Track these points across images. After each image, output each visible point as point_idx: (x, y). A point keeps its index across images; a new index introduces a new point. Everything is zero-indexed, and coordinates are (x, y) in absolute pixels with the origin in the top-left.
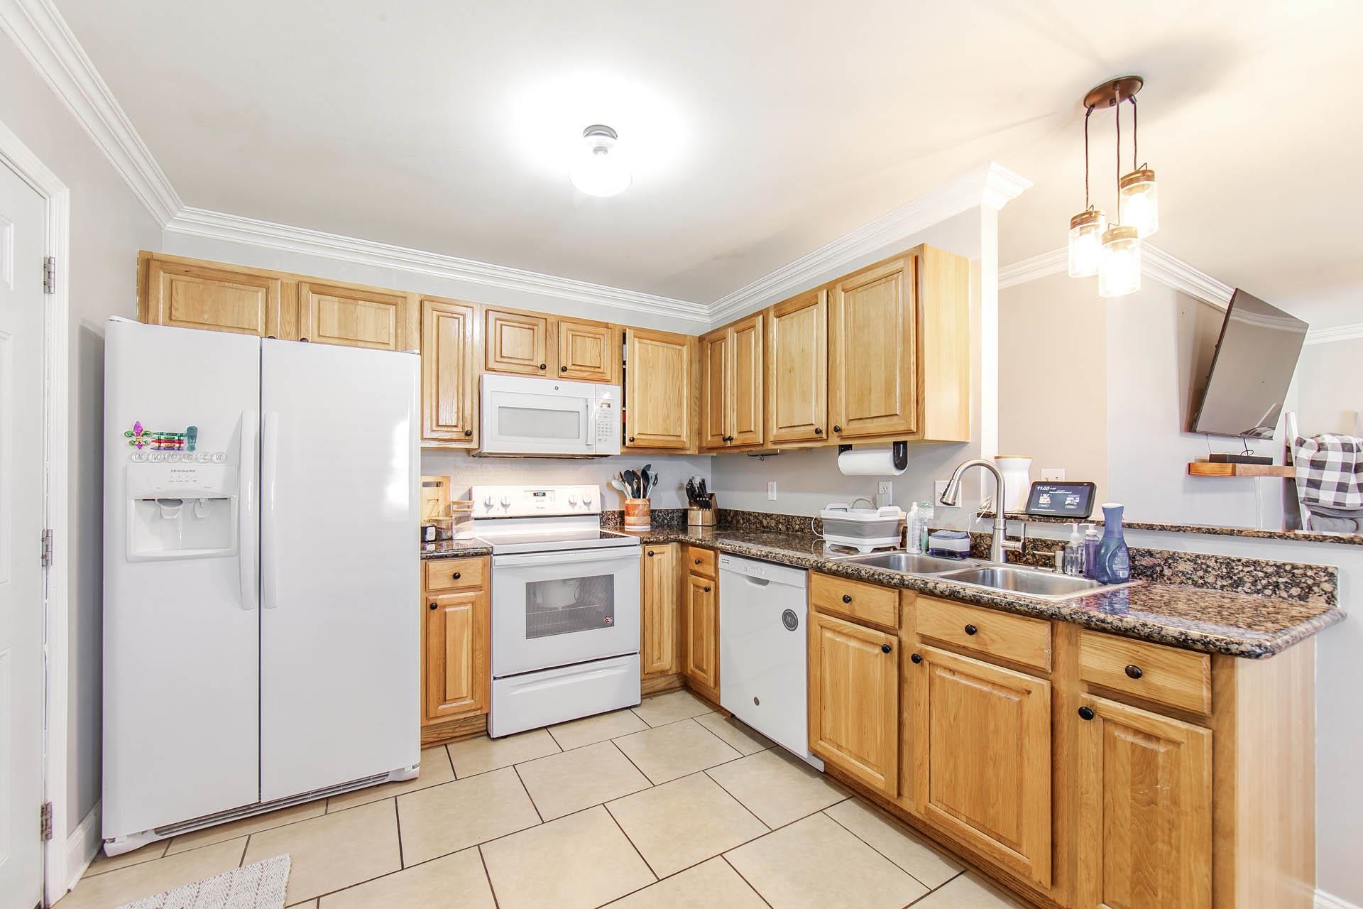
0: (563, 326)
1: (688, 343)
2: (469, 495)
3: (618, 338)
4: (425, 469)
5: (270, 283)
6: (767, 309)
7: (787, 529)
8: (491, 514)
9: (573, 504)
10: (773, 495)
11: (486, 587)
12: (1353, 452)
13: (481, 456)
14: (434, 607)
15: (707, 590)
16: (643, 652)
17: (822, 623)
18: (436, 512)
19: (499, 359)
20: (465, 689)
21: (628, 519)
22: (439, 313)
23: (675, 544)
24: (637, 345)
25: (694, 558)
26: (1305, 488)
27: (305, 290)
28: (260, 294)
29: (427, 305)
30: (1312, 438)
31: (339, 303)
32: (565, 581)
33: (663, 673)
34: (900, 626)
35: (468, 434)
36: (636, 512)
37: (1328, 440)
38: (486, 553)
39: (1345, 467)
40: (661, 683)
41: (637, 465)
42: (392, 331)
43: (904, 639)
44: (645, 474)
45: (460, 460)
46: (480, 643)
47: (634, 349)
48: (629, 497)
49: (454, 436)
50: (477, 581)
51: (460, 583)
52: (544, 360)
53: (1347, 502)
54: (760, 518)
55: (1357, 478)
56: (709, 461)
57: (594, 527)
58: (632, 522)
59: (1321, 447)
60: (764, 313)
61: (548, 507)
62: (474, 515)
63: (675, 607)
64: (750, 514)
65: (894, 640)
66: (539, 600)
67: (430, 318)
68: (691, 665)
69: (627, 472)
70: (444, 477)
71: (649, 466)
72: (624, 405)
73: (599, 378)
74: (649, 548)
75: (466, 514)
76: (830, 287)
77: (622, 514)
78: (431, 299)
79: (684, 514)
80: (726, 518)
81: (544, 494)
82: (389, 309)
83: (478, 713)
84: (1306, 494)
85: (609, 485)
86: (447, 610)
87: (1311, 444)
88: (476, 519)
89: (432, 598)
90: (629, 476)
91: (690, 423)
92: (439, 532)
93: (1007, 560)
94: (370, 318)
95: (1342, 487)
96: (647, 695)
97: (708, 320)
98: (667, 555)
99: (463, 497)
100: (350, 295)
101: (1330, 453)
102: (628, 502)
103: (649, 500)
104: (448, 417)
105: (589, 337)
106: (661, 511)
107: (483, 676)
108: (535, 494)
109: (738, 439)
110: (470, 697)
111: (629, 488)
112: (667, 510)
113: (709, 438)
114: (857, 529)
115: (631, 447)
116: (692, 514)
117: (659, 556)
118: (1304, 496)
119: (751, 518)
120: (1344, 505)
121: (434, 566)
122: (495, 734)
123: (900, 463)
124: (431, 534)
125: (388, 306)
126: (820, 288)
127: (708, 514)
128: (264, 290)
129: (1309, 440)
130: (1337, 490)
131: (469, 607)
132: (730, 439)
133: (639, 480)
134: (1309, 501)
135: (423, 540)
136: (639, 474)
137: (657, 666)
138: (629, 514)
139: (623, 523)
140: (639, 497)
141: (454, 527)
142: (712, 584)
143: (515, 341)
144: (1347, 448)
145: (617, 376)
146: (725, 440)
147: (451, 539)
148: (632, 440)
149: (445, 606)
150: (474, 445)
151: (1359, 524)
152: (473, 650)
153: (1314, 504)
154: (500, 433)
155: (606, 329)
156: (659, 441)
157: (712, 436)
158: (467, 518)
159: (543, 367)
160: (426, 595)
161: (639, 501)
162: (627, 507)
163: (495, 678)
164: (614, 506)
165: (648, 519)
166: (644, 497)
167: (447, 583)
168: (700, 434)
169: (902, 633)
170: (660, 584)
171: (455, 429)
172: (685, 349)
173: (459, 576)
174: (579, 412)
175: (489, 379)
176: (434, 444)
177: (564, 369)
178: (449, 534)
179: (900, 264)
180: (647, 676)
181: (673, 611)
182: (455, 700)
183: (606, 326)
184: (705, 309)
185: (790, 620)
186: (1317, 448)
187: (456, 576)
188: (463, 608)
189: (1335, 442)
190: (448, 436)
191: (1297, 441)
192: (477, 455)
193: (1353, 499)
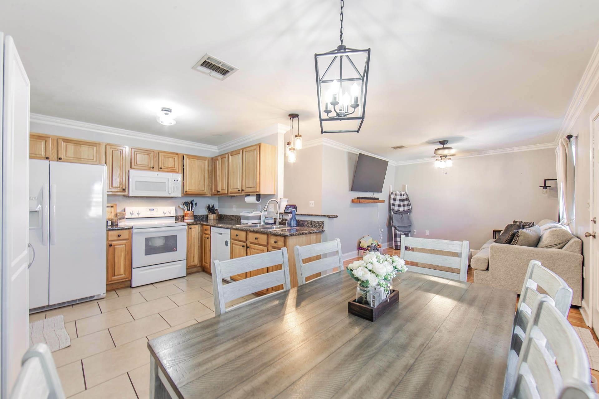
0: (160, 154)
1: (207, 160)
2: (124, 210)
3: (181, 158)
4: (108, 201)
5: (47, 139)
6: (229, 153)
7: (238, 220)
8: (133, 216)
9: (165, 213)
10: (235, 209)
11: (130, 239)
13: (129, 197)
14: (111, 246)
15: (208, 238)
16: (187, 259)
17: (233, 243)
18: (112, 216)
19: (136, 164)
20: (122, 271)
21: (186, 218)
22: (113, 149)
23: (199, 225)
24: (188, 160)
25: (205, 229)
26: (392, 206)
27: (61, 141)
28: (43, 142)
29: (108, 147)
30: (394, 192)
31: (74, 145)
32: (159, 237)
33: (195, 266)
34: (247, 241)
35: (124, 190)
36: (188, 215)
37: (397, 192)
38: (131, 228)
39: (400, 200)
40: (195, 270)
41: (189, 200)
42: (95, 155)
43: (247, 243)
44: (192, 203)
45: (121, 198)
46: (128, 257)
47: (187, 161)
48: (186, 210)
49: (119, 190)
50: (127, 237)
51: (120, 238)
52: (153, 165)
54: (231, 216)
55: (403, 203)
56: (218, 198)
57: (173, 221)
58: (187, 219)
60: (228, 154)
61: (154, 214)
62: (126, 217)
63: (199, 245)
64: (228, 215)
65: (245, 244)
66: (150, 244)
67: (109, 151)
68: (204, 262)
69: (185, 202)
70: (115, 204)
71: (193, 200)
72: (183, 180)
73: (173, 171)
74: (190, 226)
75: (123, 217)
76: (243, 150)
77: (184, 216)
78: (110, 145)
79: (207, 216)
80: (222, 217)
81: (154, 210)
82: (93, 148)
83: (127, 279)
84: (393, 208)
85: (179, 206)
86: (116, 247)
88: (127, 218)
89: (110, 243)
90: (186, 204)
91: (208, 186)
92: (112, 223)
93: (279, 224)
94: (86, 151)
95: (399, 206)
96: (189, 274)
97: (217, 151)
98: (196, 229)
99: (122, 211)
100: (78, 143)
101: (397, 196)
102: (185, 212)
103: (193, 212)
104: (116, 183)
105: (170, 158)
106: (199, 215)
107: (129, 267)
108: (150, 210)
109: (221, 192)
110: (124, 274)
111: (186, 208)
112: (201, 215)
113: (214, 191)
114: (247, 218)
115: (185, 194)
116: (209, 216)
117: (193, 229)
119: (229, 217)
120: (400, 210)
121: (110, 233)
122: (133, 286)
123: (258, 199)
124: (110, 223)
125: (93, 147)
126: (240, 149)
127: (215, 216)
128: (44, 141)
131: (124, 246)
132: (219, 192)
133: (189, 205)
134: (393, 210)
135: (107, 226)
136: (190, 203)
137: (192, 264)
138: (186, 216)
139: (184, 219)
140: (190, 210)
141: (118, 221)
142: (209, 236)
143: (142, 159)
144: (401, 195)
145: (181, 171)
146: (218, 192)
147: (117, 225)
148: (186, 192)
149: (115, 245)
150: (126, 193)
151: (403, 215)
152: (125, 260)
154: (136, 189)
155: (176, 155)
156: (196, 192)
157: (215, 190)
158: (124, 218)
159: (153, 168)
160: (108, 242)
161: (190, 212)
162: (185, 214)
163: (133, 268)
164: (181, 214)
165: (193, 218)
166: (191, 210)
167: (116, 238)
168: (211, 189)
169: (247, 242)
170: (194, 238)
171: (119, 188)
172: (206, 162)
173: (120, 236)
174: (166, 183)
175: (132, 172)
176: (111, 193)
177: (161, 168)
178: (116, 223)
179: (255, 147)
180: (189, 267)
181: (198, 246)
182: (118, 275)
183: (177, 154)
184: (216, 148)
185: (226, 243)
186: (395, 195)
187: (119, 236)
188: (121, 246)
189: (399, 193)
190: (116, 190)
191: (391, 193)
192: (127, 197)
193: (402, 209)
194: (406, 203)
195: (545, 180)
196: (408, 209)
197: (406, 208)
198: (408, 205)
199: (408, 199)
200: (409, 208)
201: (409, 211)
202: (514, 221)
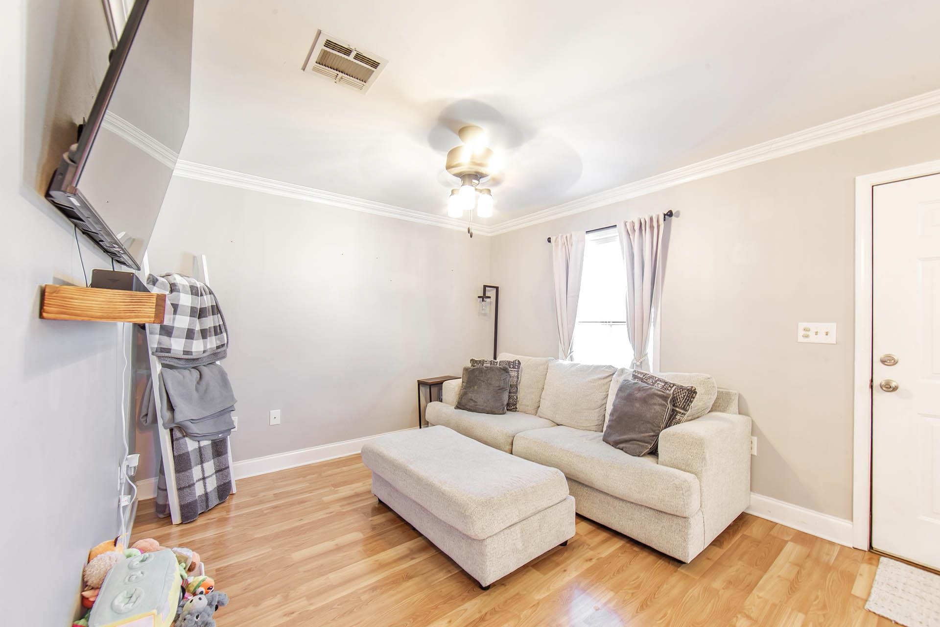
12: (198, 296)
26: (157, 336)
30: (163, 277)
37: (179, 280)
39: (192, 312)
53: (194, 350)
55: (201, 324)
59: (173, 288)
84: (159, 343)
87: (163, 283)
95: (189, 334)
118: (156, 346)
120: (191, 353)
129: (161, 279)
130: (186, 338)
134: (161, 352)
144: (195, 291)
151: (202, 373)
153: (167, 354)
186: (169, 289)
189: (185, 284)
191: (149, 278)
193: (198, 346)
194: (210, 322)
195: (485, 287)
196: (218, 347)
197: (212, 342)
198: (218, 330)
199: (216, 310)
200: (219, 343)
201: (219, 353)
202: (472, 360)
